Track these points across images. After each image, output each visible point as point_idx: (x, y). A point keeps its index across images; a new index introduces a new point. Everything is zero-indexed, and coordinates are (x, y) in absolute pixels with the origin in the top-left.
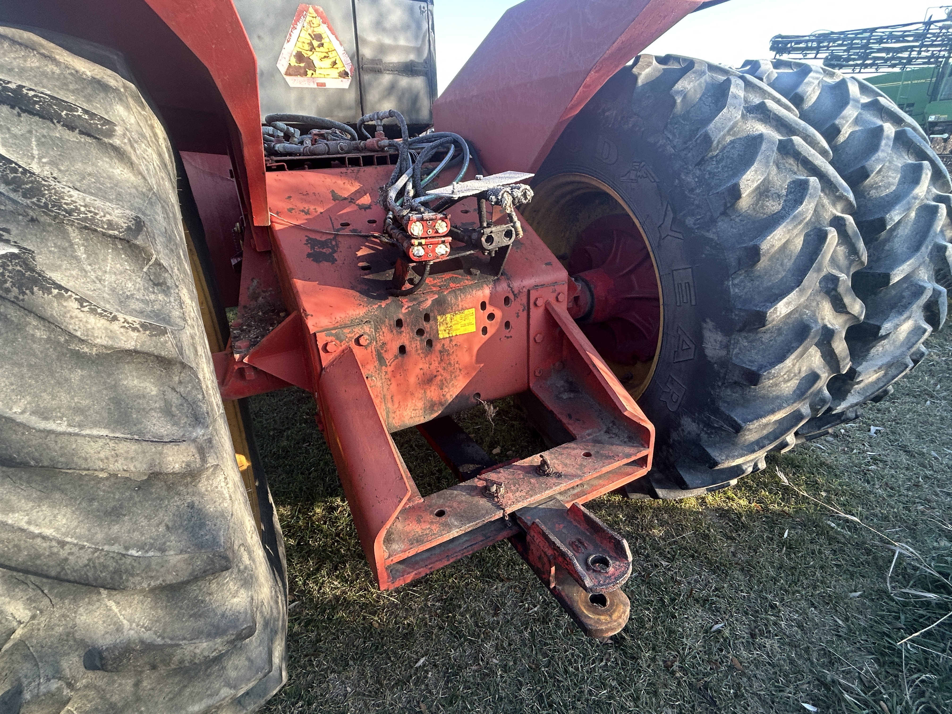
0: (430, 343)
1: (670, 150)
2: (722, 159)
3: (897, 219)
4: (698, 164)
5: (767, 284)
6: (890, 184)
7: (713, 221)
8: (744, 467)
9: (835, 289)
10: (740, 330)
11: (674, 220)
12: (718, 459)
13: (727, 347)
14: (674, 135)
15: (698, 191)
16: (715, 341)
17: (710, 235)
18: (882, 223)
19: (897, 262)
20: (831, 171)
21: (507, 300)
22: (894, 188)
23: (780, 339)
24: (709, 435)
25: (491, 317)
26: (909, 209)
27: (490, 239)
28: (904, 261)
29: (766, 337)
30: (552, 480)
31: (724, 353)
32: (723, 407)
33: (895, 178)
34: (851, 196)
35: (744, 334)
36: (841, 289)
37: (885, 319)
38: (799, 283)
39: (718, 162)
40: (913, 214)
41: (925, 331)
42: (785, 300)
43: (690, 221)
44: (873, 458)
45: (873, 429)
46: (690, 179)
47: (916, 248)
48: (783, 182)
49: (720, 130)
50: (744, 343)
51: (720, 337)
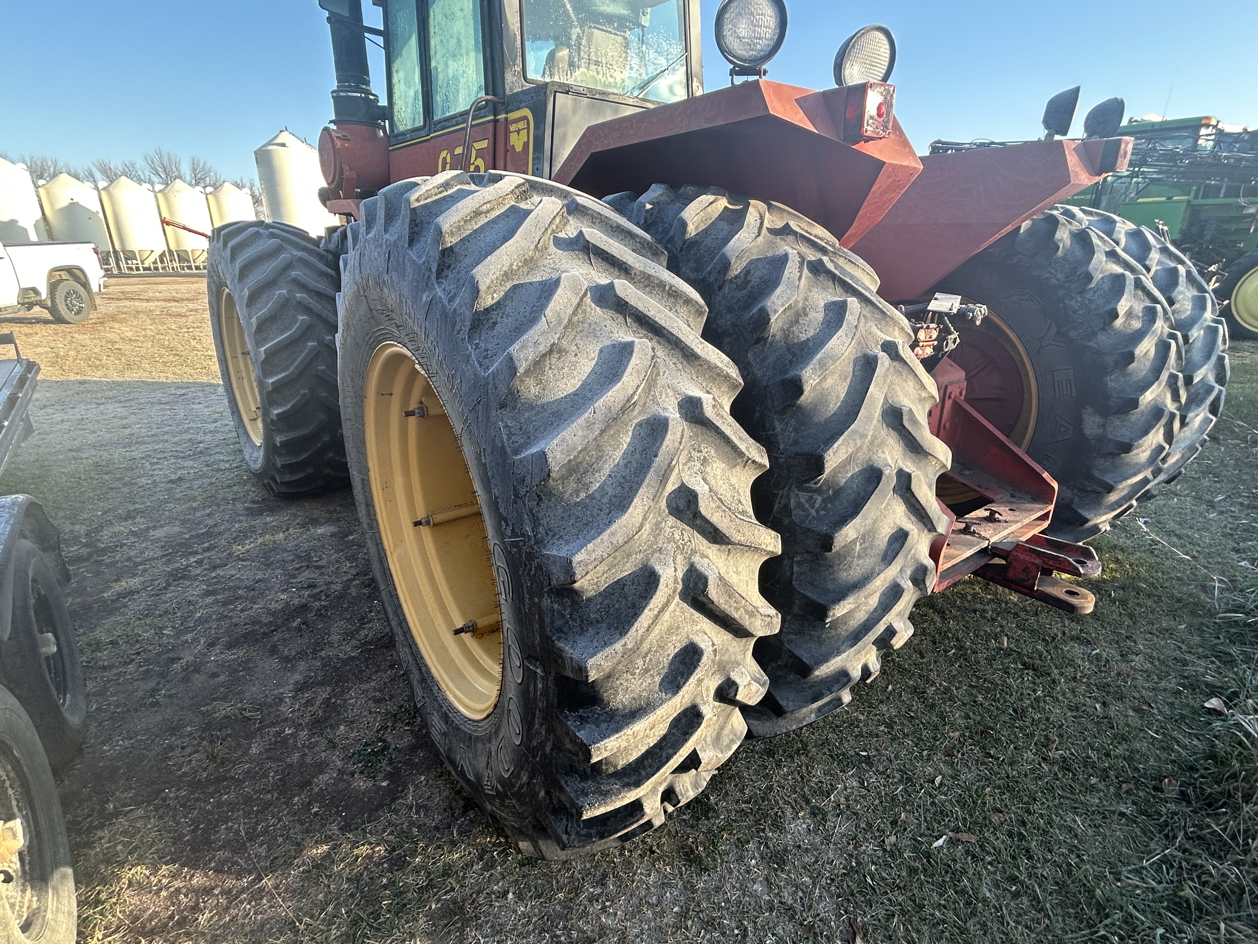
1: (1054, 281)
2: (1097, 290)
4: (1079, 293)
5: (1134, 379)
6: (1187, 310)
7: (1094, 334)
8: (1100, 526)
10: (1116, 413)
11: (1058, 332)
12: (1088, 517)
13: (1104, 426)
14: (1056, 271)
15: (1080, 312)
16: (1094, 422)
17: (1092, 344)
22: (1189, 313)
23: (1144, 418)
24: (1081, 498)
28: (1201, 367)
29: (1134, 418)
30: (1000, 526)
31: (1101, 431)
32: (1096, 473)
35: (1118, 416)
38: (1157, 378)
39: (1094, 292)
41: (1212, 420)
42: (1150, 390)
43: (1073, 334)
46: (1073, 303)
48: (1139, 308)
49: (1096, 270)
50: (1118, 423)
51: (1098, 419)
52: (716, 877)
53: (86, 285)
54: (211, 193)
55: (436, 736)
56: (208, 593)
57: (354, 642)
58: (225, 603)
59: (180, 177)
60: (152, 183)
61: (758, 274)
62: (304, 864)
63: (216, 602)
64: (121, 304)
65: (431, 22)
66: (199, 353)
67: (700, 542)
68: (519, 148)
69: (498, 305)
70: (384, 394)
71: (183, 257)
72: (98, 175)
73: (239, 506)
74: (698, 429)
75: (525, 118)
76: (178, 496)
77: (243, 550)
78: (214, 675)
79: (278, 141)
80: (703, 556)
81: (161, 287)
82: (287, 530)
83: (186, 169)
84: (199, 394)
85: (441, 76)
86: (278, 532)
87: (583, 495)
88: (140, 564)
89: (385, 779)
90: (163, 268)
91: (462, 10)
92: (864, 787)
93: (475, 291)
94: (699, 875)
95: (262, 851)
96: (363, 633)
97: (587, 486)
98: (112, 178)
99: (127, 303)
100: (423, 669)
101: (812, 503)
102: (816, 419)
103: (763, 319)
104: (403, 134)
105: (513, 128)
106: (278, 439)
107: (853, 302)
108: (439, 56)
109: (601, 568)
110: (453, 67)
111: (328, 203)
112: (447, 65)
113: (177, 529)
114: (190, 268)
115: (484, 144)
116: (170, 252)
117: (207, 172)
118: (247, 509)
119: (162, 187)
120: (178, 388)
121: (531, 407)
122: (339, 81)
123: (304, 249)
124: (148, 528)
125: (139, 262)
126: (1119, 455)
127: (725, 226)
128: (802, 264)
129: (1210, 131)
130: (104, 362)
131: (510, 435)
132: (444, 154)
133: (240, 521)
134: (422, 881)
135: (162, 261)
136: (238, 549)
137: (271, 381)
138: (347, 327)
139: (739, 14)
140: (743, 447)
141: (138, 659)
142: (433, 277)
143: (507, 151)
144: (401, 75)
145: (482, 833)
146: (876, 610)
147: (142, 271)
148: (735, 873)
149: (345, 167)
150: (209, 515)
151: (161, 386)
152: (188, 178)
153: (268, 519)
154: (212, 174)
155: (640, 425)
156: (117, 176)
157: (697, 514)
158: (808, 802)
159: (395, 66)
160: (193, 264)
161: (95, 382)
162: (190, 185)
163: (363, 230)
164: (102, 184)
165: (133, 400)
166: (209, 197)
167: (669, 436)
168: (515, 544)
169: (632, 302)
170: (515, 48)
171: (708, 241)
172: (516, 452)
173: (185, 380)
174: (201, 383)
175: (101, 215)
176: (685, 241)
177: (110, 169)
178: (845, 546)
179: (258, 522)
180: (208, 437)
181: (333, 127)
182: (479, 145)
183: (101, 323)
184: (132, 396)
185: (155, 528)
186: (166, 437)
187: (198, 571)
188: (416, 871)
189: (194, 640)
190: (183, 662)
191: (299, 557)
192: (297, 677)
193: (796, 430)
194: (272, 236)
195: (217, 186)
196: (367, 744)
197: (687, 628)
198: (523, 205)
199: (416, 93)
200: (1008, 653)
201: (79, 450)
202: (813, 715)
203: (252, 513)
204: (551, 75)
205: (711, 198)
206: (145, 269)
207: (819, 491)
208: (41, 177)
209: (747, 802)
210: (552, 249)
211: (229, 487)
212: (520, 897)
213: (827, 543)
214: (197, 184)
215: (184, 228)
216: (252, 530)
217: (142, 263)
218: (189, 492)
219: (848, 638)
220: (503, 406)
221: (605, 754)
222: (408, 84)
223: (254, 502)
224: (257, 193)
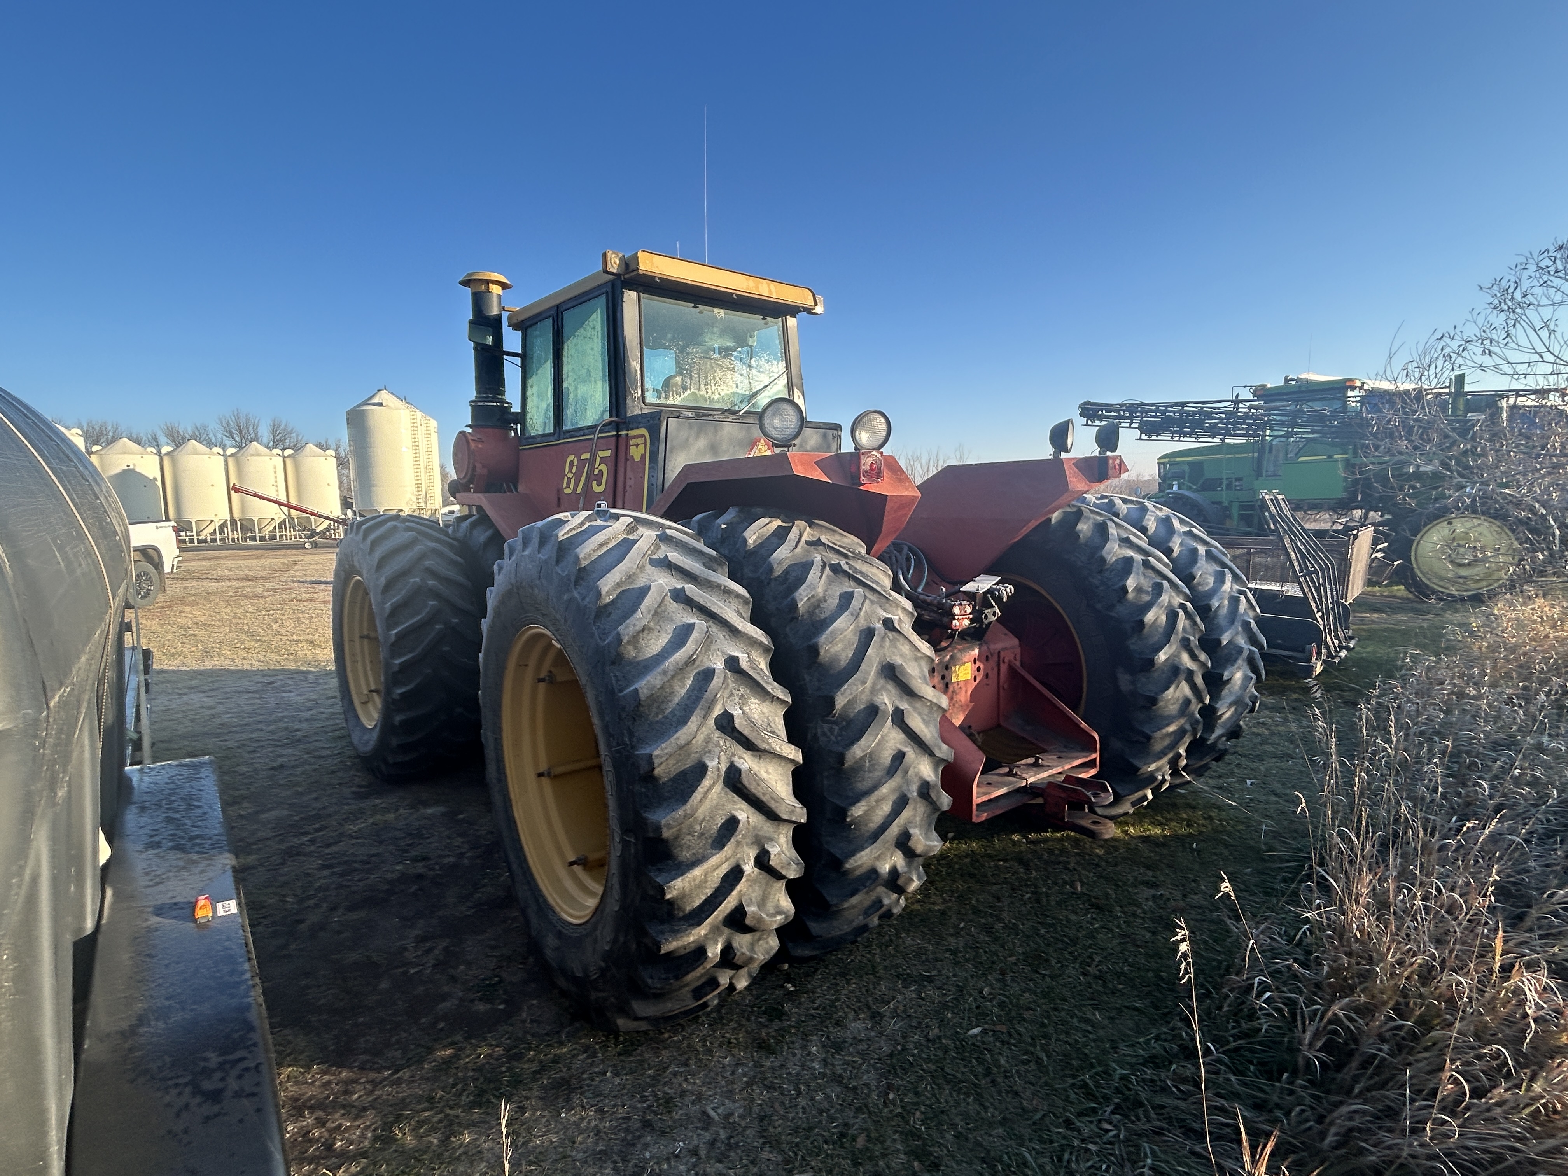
0: (947, 685)
1: (1080, 563)
3: (1217, 604)
4: (1099, 573)
5: (1151, 642)
6: (1208, 583)
7: (1114, 606)
9: (1189, 645)
10: (1140, 671)
11: (1088, 605)
13: (1134, 683)
14: (1082, 555)
15: (1101, 588)
16: (1126, 680)
17: (1113, 614)
18: (1208, 608)
19: (1223, 632)
20: (1172, 576)
21: (987, 658)
22: (1211, 585)
23: (1164, 676)
25: (979, 669)
26: (1222, 599)
27: (986, 617)
28: (1227, 631)
29: (1156, 675)
30: (1041, 769)
31: (1132, 687)
33: (1211, 580)
34: (1187, 591)
35: (1143, 673)
36: (1192, 645)
37: (1225, 669)
38: (1168, 641)
40: (1226, 602)
41: (1252, 678)
42: (1162, 652)
43: (1099, 606)
44: (1251, 799)
45: (1249, 782)
46: (1095, 581)
47: (1232, 622)
48: (1147, 585)
49: (1109, 554)
50: (1144, 680)
51: (1128, 677)
52: (782, 1059)
53: (158, 565)
54: (289, 456)
55: (549, 953)
56: (324, 867)
57: (469, 904)
58: (342, 875)
59: (256, 439)
60: (224, 449)
61: (794, 574)
62: (435, 1061)
63: (333, 874)
64: (189, 584)
65: (565, 353)
66: (284, 638)
67: (740, 750)
68: (637, 458)
69: (613, 602)
70: (522, 665)
71: (247, 526)
72: (163, 439)
73: (346, 791)
74: (737, 676)
75: (643, 436)
76: (282, 782)
77: (355, 829)
78: (339, 933)
79: (376, 400)
80: (740, 758)
81: (230, 564)
82: (397, 810)
83: (264, 432)
84: (290, 682)
85: (572, 396)
86: (389, 812)
87: (660, 716)
88: (254, 844)
89: (501, 1004)
90: (222, 540)
91: (592, 349)
92: (923, 999)
93: (599, 594)
94: (767, 1058)
95: (398, 1054)
96: (477, 896)
97: (663, 711)
98: (178, 441)
99: (195, 583)
100: (541, 900)
101: (831, 730)
102: (832, 672)
103: (794, 605)
104: (534, 437)
105: (632, 442)
106: (398, 719)
107: (859, 591)
108: (570, 380)
109: (672, 762)
110: (582, 390)
111: (458, 495)
112: (576, 388)
113: (285, 812)
114: (253, 539)
115: (608, 453)
116: (233, 522)
117: (288, 433)
118: (354, 793)
119: (233, 450)
120: (265, 676)
121: (630, 663)
122: (478, 391)
123: (437, 540)
124: (257, 813)
125: (195, 533)
126: (1150, 708)
127: (775, 540)
128: (824, 567)
129: (1356, 392)
130: (179, 649)
131: (617, 681)
132: (571, 458)
133: (348, 804)
134: (535, 1067)
135: (222, 532)
136: (351, 828)
137: (398, 662)
138: (498, 613)
139: (774, 414)
140: (769, 689)
141: (265, 922)
142: (572, 585)
143: (627, 460)
144: (535, 389)
145: (587, 1035)
146: (889, 815)
147: (196, 544)
148: (799, 1056)
149: (478, 465)
150: (316, 799)
151: (246, 674)
152: (265, 440)
153: (378, 801)
154: (294, 435)
155: (698, 673)
156: (185, 440)
157: (734, 729)
158: (869, 1008)
159: (530, 382)
160: (258, 535)
161: (173, 671)
162: (267, 447)
163: (519, 547)
164: (165, 449)
165: (217, 689)
166: (288, 461)
167: (715, 679)
168: (618, 751)
169: (696, 599)
170: (636, 380)
171: (763, 551)
172: (621, 691)
173: (272, 667)
174: (289, 671)
175: (159, 483)
176: (746, 552)
177: (178, 432)
178: (856, 762)
179: (366, 804)
180: (305, 726)
181: (469, 430)
182: (602, 454)
183: (170, 606)
184: (216, 685)
185: (263, 812)
186: (259, 726)
187: (312, 848)
188: (531, 1061)
189: (317, 906)
190: (308, 923)
191: (410, 834)
192: (416, 932)
193: (819, 680)
194: (409, 529)
195: (297, 448)
196: (485, 979)
197: (729, 807)
198: (631, 537)
199: (548, 405)
200: (1079, 896)
201: (169, 741)
202: (861, 918)
203: (358, 796)
204: (667, 397)
205: (767, 520)
206: (199, 541)
207: (835, 723)
208: (96, 443)
209: (816, 1009)
210: (648, 566)
211: (333, 772)
212: (616, 1074)
213: (841, 758)
214: (275, 447)
215: (255, 495)
216: (362, 811)
217: (198, 534)
218: (291, 778)
219: (869, 838)
220: (613, 663)
221: (675, 893)
222: (541, 396)
223: (359, 786)
224: (343, 454)
